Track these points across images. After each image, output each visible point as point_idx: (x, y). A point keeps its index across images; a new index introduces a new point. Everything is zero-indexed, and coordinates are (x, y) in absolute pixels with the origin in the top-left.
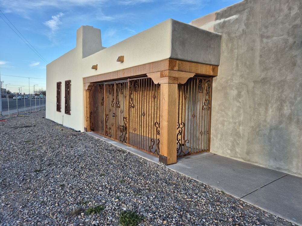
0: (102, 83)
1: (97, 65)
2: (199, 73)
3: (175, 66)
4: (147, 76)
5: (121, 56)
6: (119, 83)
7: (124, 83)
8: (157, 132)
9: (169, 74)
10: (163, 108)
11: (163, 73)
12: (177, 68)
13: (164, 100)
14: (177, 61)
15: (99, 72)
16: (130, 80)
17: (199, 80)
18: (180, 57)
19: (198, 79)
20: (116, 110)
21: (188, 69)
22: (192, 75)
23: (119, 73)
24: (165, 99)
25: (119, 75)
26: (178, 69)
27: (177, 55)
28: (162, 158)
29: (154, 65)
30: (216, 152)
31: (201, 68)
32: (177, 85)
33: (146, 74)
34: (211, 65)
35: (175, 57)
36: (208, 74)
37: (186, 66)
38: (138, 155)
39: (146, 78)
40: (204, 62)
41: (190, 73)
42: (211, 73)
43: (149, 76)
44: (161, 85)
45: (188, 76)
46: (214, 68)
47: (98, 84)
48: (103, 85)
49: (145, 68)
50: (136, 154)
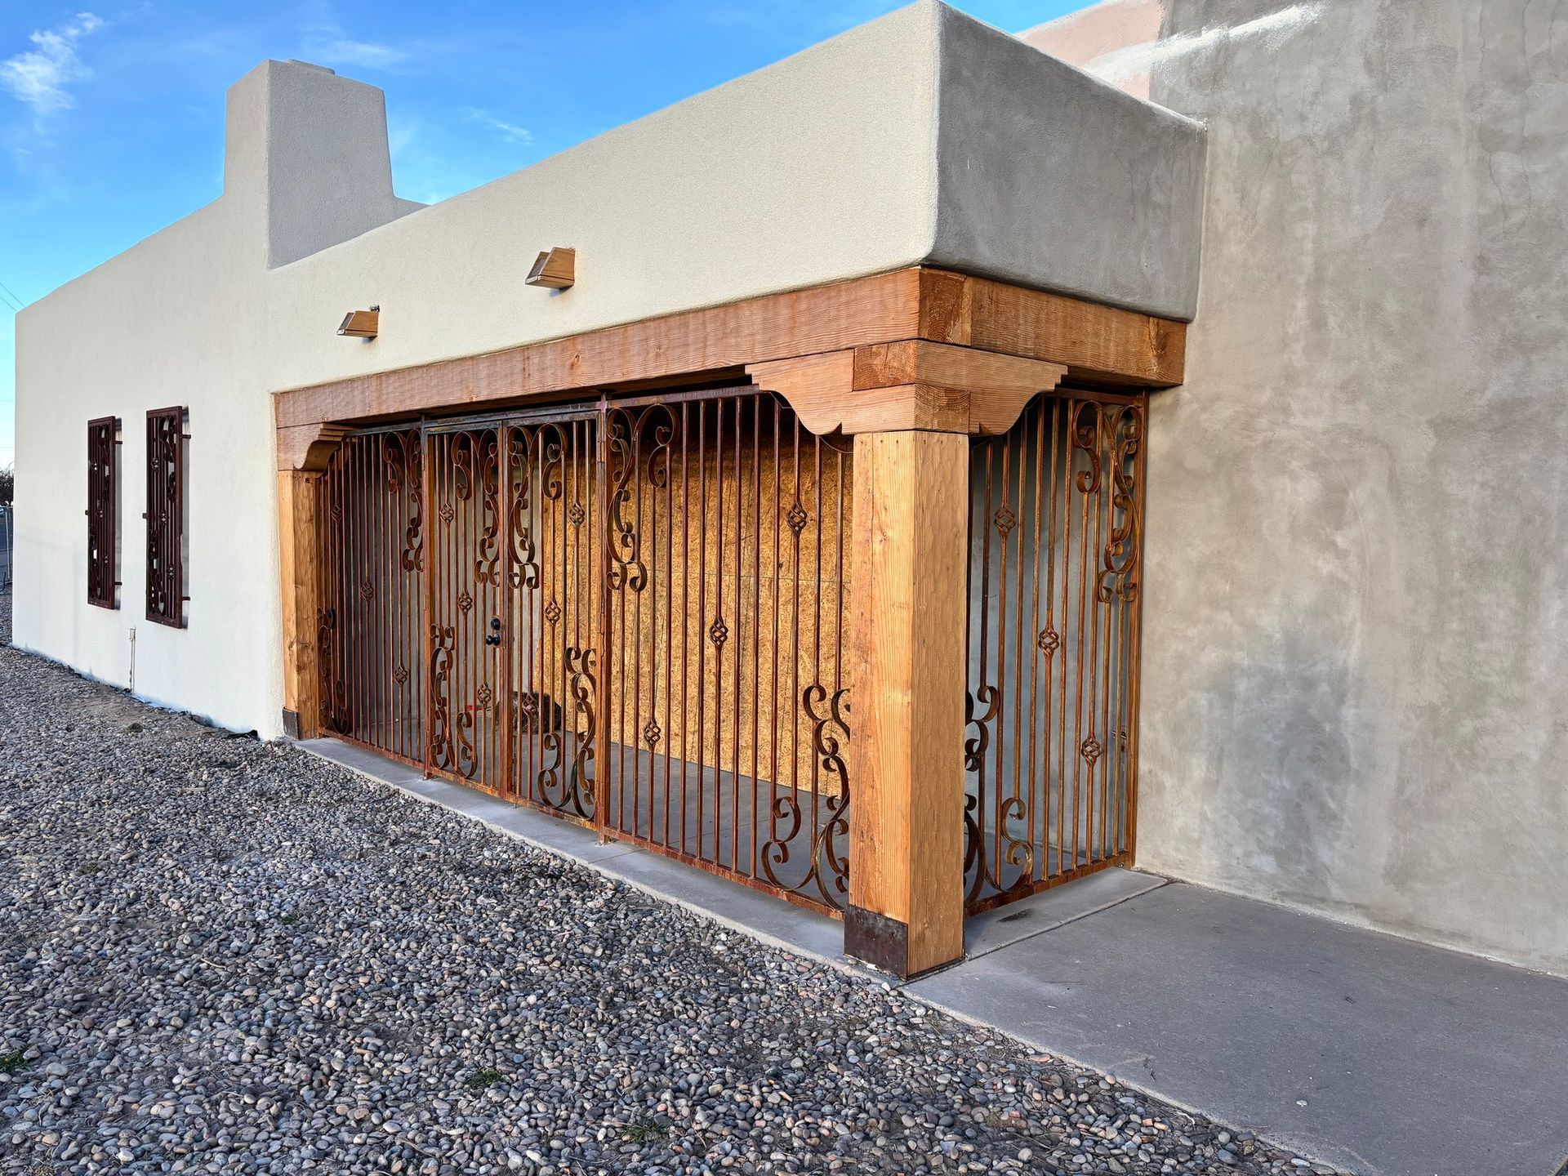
0: (405, 427)
1: (378, 309)
2: (1088, 365)
3: (953, 315)
4: (748, 380)
5: (556, 250)
6: (533, 429)
7: (567, 426)
8: (818, 747)
9: (918, 367)
10: (876, 593)
11: (877, 362)
12: (968, 328)
13: (885, 539)
14: (968, 285)
15: (387, 355)
16: (618, 405)
17: (1080, 407)
18: (987, 257)
19: (1077, 402)
20: (511, 600)
21: (1026, 340)
22: (1048, 378)
23: (535, 360)
24: (890, 533)
25: (536, 377)
26: (974, 337)
27: (968, 240)
28: (870, 933)
29: (803, 306)
30: (1179, 865)
31: (1097, 334)
32: (964, 440)
33: (742, 367)
34: (1147, 314)
35: (958, 256)
36: (1132, 371)
37: (1017, 317)
38: (684, 904)
39: (746, 391)
40: (1114, 296)
41: (1038, 367)
42: (1152, 370)
43: (765, 379)
44: (856, 439)
45: (1027, 383)
46: (1166, 335)
47: (375, 430)
48: (417, 437)
49: (732, 324)
50: (673, 900)
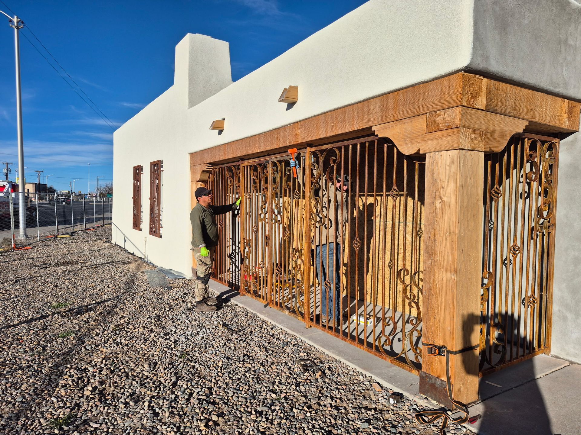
0: (234, 164)
1: (224, 119)
2: (537, 120)
3: (477, 95)
4: (373, 134)
5: (290, 87)
6: (280, 162)
8: (405, 296)
9: (461, 119)
10: (437, 227)
11: (439, 119)
12: (484, 101)
13: (443, 202)
14: (485, 80)
15: (228, 137)
16: (313, 149)
17: (531, 141)
18: (495, 67)
19: (529, 139)
20: (272, 229)
21: (510, 108)
22: (520, 126)
23: (282, 134)
24: (445, 199)
25: (282, 139)
26: (487, 106)
27: (486, 58)
28: (433, 386)
29: (401, 97)
30: (576, 355)
31: (542, 106)
32: (482, 155)
33: (370, 127)
34: (565, 97)
35: (481, 65)
36: (556, 124)
37: (506, 97)
38: (342, 360)
39: (370, 139)
40: (551, 88)
41: (516, 121)
42: (565, 124)
43: (381, 132)
44: (427, 155)
45: (510, 129)
46: (572, 108)
47: (224, 166)
48: (238, 168)
49: (366, 109)
